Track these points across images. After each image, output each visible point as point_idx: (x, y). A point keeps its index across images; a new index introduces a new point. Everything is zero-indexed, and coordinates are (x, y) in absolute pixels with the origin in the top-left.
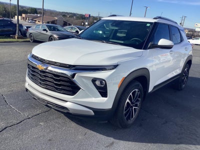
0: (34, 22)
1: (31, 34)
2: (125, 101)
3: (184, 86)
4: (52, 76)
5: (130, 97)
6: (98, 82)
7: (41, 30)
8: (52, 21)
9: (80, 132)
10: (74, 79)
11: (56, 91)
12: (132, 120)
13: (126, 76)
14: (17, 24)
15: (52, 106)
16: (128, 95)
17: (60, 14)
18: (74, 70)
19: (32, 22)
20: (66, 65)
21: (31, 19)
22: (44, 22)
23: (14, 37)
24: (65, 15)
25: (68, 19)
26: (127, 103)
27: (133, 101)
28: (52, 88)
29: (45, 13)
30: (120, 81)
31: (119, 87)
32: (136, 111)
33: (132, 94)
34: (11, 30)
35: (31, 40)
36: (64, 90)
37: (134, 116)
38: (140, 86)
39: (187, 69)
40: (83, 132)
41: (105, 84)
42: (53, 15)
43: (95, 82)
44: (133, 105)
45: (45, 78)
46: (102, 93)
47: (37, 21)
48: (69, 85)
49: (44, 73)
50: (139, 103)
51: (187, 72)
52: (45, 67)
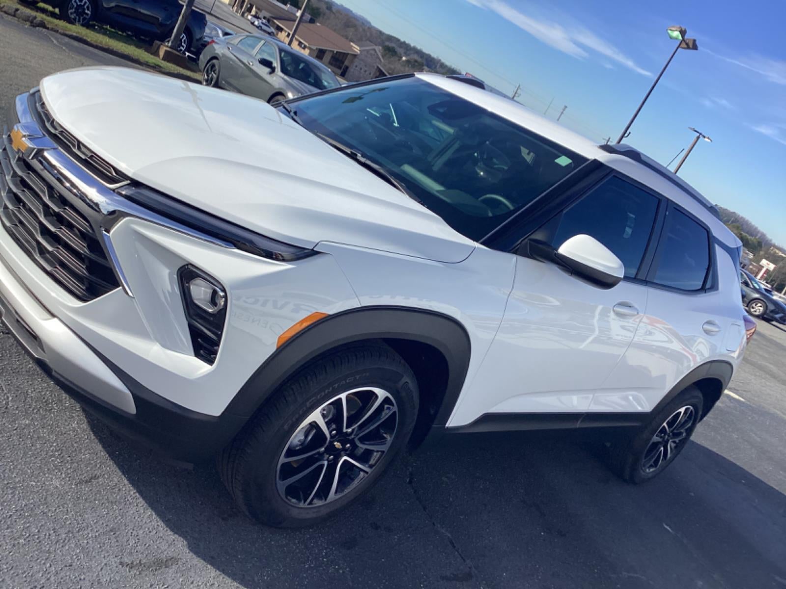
0: (272, 30)
1: (215, 58)
2: (301, 412)
3: (649, 470)
4: (43, 192)
5: (334, 408)
6: (203, 288)
7: (254, 58)
8: (335, 52)
9: (73, 463)
10: (108, 232)
11: (37, 258)
12: (316, 506)
13: (331, 312)
14: (185, 7)
15: (5, 314)
16: (323, 394)
17: (379, 40)
18: (127, 197)
19: (264, 27)
20: (110, 170)
21: (265, 18)
22: (308, 45)
23: (157, 46)
24: (396, 50)
25: (398, 67)
26: (306, 426)
27: (350, 430)
28: (28, 241)
29: (325, 17)
30: (297, 322)
31: (280, 344)
32: (356, 480)
33: (347, 397)
34: (158, 19)
35: (207, 81)
36: (63, 265)
37: (335, 495)
38: (407, 382)
39: (686, 410)
40: (88, 469)
41: (223, 306)
42: (351, 34)
43: (191, 282)
44: (344, 449)
45: (23, 191)
46: (199, 340)
47: (283, 32)
48: (83, 250)
49: (26, 169)
50: (378, 450)
51: (686, 422)
52: (30, 144)
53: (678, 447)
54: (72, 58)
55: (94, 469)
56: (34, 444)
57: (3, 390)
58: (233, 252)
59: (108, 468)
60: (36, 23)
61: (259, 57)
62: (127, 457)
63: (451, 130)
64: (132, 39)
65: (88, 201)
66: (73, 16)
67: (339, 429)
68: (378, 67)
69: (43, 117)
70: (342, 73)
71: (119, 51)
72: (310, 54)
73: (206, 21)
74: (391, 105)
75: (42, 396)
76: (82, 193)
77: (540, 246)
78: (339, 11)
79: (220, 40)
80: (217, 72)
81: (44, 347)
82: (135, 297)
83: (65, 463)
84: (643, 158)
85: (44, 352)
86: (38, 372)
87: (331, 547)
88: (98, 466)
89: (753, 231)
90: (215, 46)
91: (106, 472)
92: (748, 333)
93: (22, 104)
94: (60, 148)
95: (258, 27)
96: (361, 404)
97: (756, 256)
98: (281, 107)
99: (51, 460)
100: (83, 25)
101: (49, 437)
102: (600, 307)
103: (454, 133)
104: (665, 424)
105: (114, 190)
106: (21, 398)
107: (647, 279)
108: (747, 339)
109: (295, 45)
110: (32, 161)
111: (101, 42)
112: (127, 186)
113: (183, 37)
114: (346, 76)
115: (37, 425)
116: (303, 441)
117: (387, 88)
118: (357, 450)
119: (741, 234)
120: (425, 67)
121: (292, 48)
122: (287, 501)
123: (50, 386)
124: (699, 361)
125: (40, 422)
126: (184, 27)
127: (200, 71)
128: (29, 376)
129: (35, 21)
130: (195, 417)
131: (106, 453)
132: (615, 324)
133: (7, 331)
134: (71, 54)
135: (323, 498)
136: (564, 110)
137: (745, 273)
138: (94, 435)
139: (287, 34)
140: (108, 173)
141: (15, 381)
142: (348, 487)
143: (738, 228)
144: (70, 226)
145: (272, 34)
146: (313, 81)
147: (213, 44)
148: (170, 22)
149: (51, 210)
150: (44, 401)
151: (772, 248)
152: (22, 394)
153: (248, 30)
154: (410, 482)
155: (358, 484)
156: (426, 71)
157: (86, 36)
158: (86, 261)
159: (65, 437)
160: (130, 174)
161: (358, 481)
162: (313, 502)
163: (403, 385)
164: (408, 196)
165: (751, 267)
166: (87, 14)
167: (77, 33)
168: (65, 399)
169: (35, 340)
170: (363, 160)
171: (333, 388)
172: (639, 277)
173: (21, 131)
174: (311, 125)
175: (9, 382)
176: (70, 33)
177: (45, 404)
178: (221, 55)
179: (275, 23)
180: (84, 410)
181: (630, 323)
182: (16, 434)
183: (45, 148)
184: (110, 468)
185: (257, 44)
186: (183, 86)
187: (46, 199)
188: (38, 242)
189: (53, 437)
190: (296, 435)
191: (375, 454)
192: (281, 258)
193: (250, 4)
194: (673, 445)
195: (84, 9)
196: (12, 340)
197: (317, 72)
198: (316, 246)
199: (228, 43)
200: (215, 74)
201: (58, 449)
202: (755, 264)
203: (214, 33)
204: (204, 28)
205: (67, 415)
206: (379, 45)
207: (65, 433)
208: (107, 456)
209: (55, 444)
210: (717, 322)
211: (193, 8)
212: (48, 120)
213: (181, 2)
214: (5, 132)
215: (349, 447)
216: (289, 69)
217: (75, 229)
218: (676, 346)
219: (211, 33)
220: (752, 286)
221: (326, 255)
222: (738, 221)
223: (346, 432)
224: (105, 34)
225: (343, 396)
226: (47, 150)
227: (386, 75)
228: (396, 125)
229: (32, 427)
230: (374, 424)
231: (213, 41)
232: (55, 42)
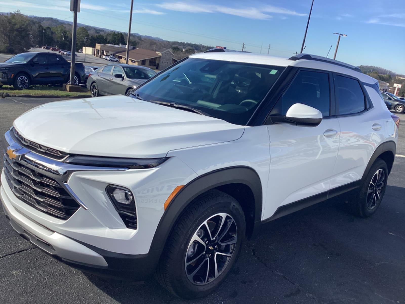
0: (117, 59)
1: (94, 82)
2: (187, 238)
3: (372, 208)
4: (30, 174)
5: (203, 230)
6: (120, 194)
7: (112, 75)
8: (150, 59)
9: (86, 300)
10: (67, 183)
11: (37, 207)
12: (210, 282)
13: (185, 184)
14: (71, 63)
15: (31, 238)
16: (195, 225)
17: (169, 46)
18: (70, 163)
19: (113, 59)
20: (58, 153)
21: (111, 55)
22: (136, 60)
23: (65, 86)
24: (179, 48)
25: (182, 55)
26: (192, 243)
27: (214, 238)
28: (30, 200)
29: (140, 44)
30: (170, 194)
31: (166, 208)
32: (226, 262)
33: (207, 222)
34: (61, 73)
35: (93, 94)
36: (51, 206)
37: (218, 273)
38: (234, 205)
39: (379, 171)
40: (94, 300)
41: (132, 199)
42: (155, 48)
43: (113, 193)
44: (215, 249)
45: (21, 177)
46: (127, 219)
47: (122, 58)
48: (58, 195)
49: (19, 166)
50: (232, 244)
51: (381, 178)
52: (17, 154)
53: (383, 192)
54: (26, 106)
55: (97, 300)
56: (65, 297)
57: (42, 276)
58: (128, 171)
59: (104, 297)
60: (4, 96)
61: (114, 74)
62: (111, 288)
63: (215, 77)
64: (52, 87)
65: (52, 171)
66: (20, 86)
67: (209, 239)
68: (173, 59)
69: (19, 139)
70: (157, 67)
71: (48, 95)
72: (138, 65)
73: (84, 66)
74: (184, 74)
75: (61, 272)
76: (49, 168)
77: (276, 116)
78: (145, 39)
79: (93, 73)
80: (97, 88)
81: (54, 248)
82: (89, 209)
83: (82, 301)
84: (312, 57)
85: (55, 250)
86: (56, 261)
87: (225, 300)
88: (99, 297)
89: (384, 72)
90: (92, 76)
91: (103, 299)
92: (397, 122)
93: (8, 137)
94: (32, 151)
95: (109, 60)
96: (216, 224)
97: (390, 83)
98: (131, 95)
99: (75, 302)
100: (26, 89)
101: (71, 291)
102: (319, 136)
103: (216, 78)
104: (371, 182)
105: (63, 162)
106: (51, 277)
107: (336, 114)
108: (397, 126)
109: (130, 62)
110: (20, 161)
111: (38, 94)
112: (69, 158)
113: (76, 78)
114: (159, 68)
115: (63, 287)
116: (193, 252)
117: (180, 67)
118: (221, 247)
119: (379, 75)
120: (196, 51)
121: (129, 65)
122: (196, 284)
123: (64, 266)
124: (377, 145)
125: (64, 285)
126: (74, 73)
127: (89, 91)
128: (52, 265)
129: (3, 95)
130: (136, 257)
131: (100, 290)
132: (330, 142)
133: (35, 247)
134: (25, 104)
135: (213, 277)
136: (269, 47)
137: (388, 94)
138: (92, 283)
139: (124, 58)
140: (57, 155)
141: (46, 270)
142: (224, 267)
143: (376, 73)
144: (48, 186)
145: (117, 61)
146: (144, 77)
147: (91, 76)
148: (67, 72)
149: (37, 182)
150: (63, 274)
151: (397, 77)
152: (51, 275)
153: (106, 63)
154: (254, 254)
155: (228, 264)
156: (197, 53)
157: (30, 93)
158: (61, 200)
159: (78, 289)
160: (68, 152)
161: (227, 262)
162: (209, 280)
163: (233, 207)
164: (204, 115)
165: (389, 90)
166: (27, 83)
167: (25, 94)
168: (73, 270)
169: (49, 247)
170: (177, 106)
171: (199, 220)
172: (331, 115)
173: (11, 149)
174: (148, 98)
175: (44, 271)
176: (22, 95)
177: (64, 276)
178: (96, 80)
179: (116, 55)
180: (84, 273)
181: (335, 138)
182: (54, 295)
183: (25, 153)
184: (105, 297)
185: (111, 68)
186: (83, 101)
187: (33, 177)
188: (36, 199)
189: (72, 291)
190: (189, 251)
191: (231, 246)
192: (152, 166)
193: (102, 51)
194: (379, 191)
195: (25, 81)
196: (39, 250)
197: (144, 72)
198: (167, 155)
199: (97, 73)
200: (96, 90)
201: (77, 296)
202: (391, 88)
203: (89, 70)
204: (84, 70)
205: (76, 278)
206: (170, 48)
207: (78, 287)
208: (101, 291)
209: (74, 294)
210: (378, 123)
211: (76, 62)
212: (22, 139)
213: (69, 62)
214: (4, 152)
215: (217, 247)
216: (130, 75)
217: (51, 187)
218: (362, 142)
219: (88, 71)
220: (393, 99)
221: (172, 157)
222: (375, 70)
223: (213, 240)
224: (38, 89)
225: (205, 223)
226: (26, 154)
227: (177, 61)
228: (190, 83)
229: (61, 289)
230: (225, 231)
231: (90, 75)
232: (16, 101)
